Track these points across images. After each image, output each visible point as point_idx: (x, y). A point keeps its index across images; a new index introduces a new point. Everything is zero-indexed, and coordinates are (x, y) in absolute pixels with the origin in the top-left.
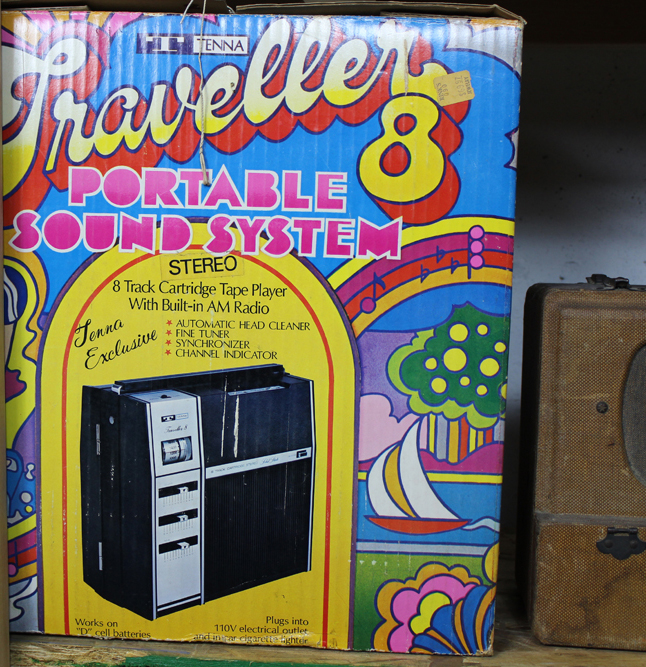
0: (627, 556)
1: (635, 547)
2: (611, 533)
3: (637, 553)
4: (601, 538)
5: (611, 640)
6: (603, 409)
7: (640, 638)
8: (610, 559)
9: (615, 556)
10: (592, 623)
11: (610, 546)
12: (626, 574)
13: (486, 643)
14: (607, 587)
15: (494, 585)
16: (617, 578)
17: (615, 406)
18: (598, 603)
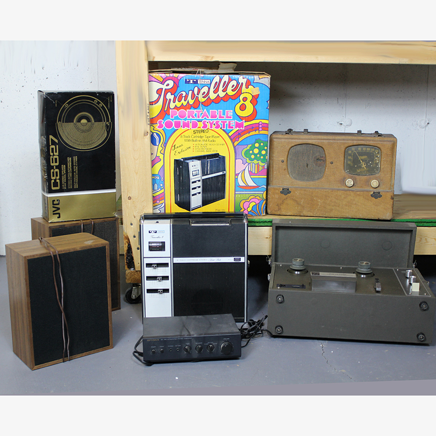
0: (287, 194)
2: (283, 189)
3: (289, 193)
4: (281, 190)
6: (283, 162)
8: (283, 195)
11: (283, 192)
12: (287, 198)
13: (264, 213)
14: (282, 201)
15: (265, 200)
16: (285, 199)
17: (285, 161)
18: (280, 205)
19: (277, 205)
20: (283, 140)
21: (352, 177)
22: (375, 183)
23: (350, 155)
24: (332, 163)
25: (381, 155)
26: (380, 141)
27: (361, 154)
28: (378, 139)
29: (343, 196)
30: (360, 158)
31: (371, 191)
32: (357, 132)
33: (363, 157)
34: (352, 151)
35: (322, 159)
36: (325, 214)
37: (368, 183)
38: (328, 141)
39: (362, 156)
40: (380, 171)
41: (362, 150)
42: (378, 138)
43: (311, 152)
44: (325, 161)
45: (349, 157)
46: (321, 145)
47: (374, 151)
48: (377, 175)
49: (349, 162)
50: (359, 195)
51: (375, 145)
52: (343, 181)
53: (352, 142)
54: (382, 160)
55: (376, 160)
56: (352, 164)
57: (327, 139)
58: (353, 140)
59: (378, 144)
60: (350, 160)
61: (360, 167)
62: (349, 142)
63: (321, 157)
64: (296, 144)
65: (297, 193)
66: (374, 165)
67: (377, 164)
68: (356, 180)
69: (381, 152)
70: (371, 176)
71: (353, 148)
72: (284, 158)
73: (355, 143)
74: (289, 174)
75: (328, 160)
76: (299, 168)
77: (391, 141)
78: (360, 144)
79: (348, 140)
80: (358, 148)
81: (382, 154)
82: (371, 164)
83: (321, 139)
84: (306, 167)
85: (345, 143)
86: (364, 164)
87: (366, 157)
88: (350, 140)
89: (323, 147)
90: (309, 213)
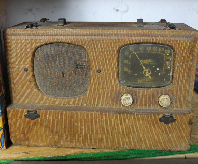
0: (35, 119)
1: (36, 116)
2: (28, 112)
3: (37, 118)
4: (26, 113)
5: (33, 143)
6: (26, 70)
7: (42, 143)
8: (29, 120)
9: (31, 119)
10: (27, 139)
11: (29, 116)
12: (35, 124)
13: (3, 146)
14: (30, 128)
15: (2, 129)
16: (32, 126)
17: (30, 69)
18: (27, 133)
19: (23, 133)
20: (23, 38)
21: (131, 91)
22: (164, 100)
23: (127, 58)
24: (99, 71)
25: (174, 58)
26: (173, 36)
27: (144, 56)
28: (171, 34)
29: (117, 122)
30: (142, 62)
31: (159, 114)
32: (136, 22)
33: (147, 61)
34: (130, 52)
35: (85, 64)
36: (93, 145)
37: (155, 100)
38: (92, 37)
39: (145, 59)
40: (172, 82)
41: (145, 50)
42: (170, 32)
43: (68, 54)
44: (88, 68)
45: (126, 62)
46: (81, 45)
47: (164, 52)
48: (168, 88)
49: (126, 69)
50: (142, 120)
51: (166, 43)
52: (117, 98)
53: (129, 38)
54: (177, 65)
55: (166, 65)
56: (130, 72)
57: (91, 35)
58: (131, 35)
59: (171, 41)
60: (127, 65)
61: (142, 76)
62: (125, 38)
63: (83, 62)
64: (42, 43)
65: (50, 117)
66: (164, 73)
67: (168, 71)
68: (136, 95)
69: (175, 54)
70: (160, 89)
71: (132, 48)
72: (28, 65)
73: (134, 39)
74: (37, 87)
75: (94, 67)
76: (52, 79)
77: (190, 37)
78: (142, 41)
79: (123, 35)
80: (139, 47)
81: (177, 56)
82: (158, 72)
83: (82, 35)
84: (61, 77)
85: (119, 41)
86: (149, 72)
87: (150, 61)
88: (126, 35)
89: (85, 47)
90: (69, 143)
